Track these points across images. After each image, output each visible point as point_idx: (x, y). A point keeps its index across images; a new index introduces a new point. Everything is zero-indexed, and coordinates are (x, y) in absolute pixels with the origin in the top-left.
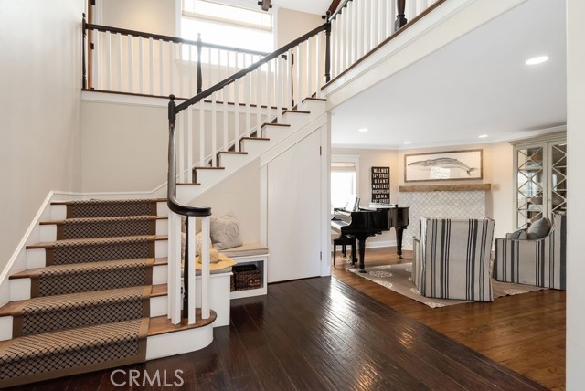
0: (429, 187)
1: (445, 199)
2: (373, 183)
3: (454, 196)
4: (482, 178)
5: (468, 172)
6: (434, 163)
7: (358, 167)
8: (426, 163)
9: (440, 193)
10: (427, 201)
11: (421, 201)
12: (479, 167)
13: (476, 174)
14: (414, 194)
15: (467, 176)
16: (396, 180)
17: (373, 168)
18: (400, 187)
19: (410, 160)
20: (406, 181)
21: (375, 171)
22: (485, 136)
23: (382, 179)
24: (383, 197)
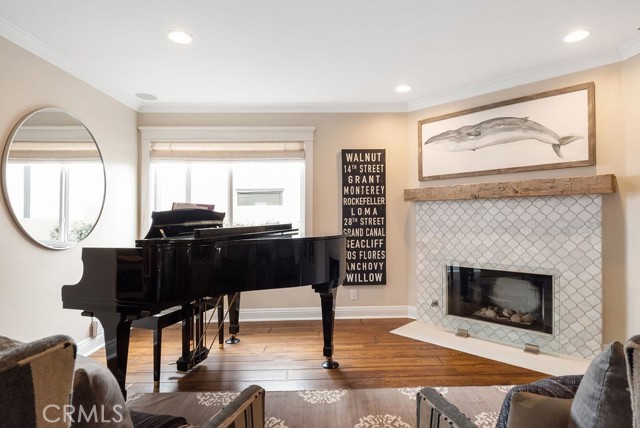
1: (500, 218)
2: (345, 183)
3: (519, 210)
4: (592, 161)
5: (556, 147)
6: (477, 131)
7: (309, 152)
8: (459, 135)
9: (488, 204)
10: (460, 224)
11: (449, 224)
12: (585, 132)
13: (577, 152)
14: (435, 206)
16: (400, 177)
17: (345, 152)
18: (406, 192)
19: (430, 130)
20: (421, 179)
21: (349, 157)
23: (367, 175)
24: (367, 211)
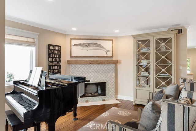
0: (86, 61)
1: (95, 69)
2: (49, 57)
3: (99, 67)
4: (113, 57)
5: (106, 53)
6: (87, 45)
9: (92, 65)
10: (84, 71)
11: (81, 71)
12: (111, 50)
13: (110, 54)
14: (76, 66)
15: (106, 55)
16: (65, 57)
17: (49, 45)
18: (68, 61)
20: (71, 57)
21: (51, 47)
23: (56, 54)
24: (56, 67)
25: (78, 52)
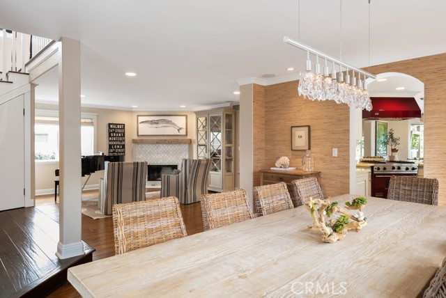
0: (153, 140)
1: (164, 149)
2: (110, 136)
3: (169, 147)
4: (186, 135)
5: (178, 130)
6: (156, 122)
7: (95, 123)
8: (152, 122)
9: (161, 145)
10: (152, 151)
11: (148, 151)
13: (183, 132)
14: (143, 145)
15: (178, 133)
16: (130, 135)
17: (109, 124)
18: (133, 140)
19: (141, 119)
20: (138, 135)
21: (111, 126)
22: (184, 106)
23: (118, 133)
24: (118, 147)
25: (146, 130)
